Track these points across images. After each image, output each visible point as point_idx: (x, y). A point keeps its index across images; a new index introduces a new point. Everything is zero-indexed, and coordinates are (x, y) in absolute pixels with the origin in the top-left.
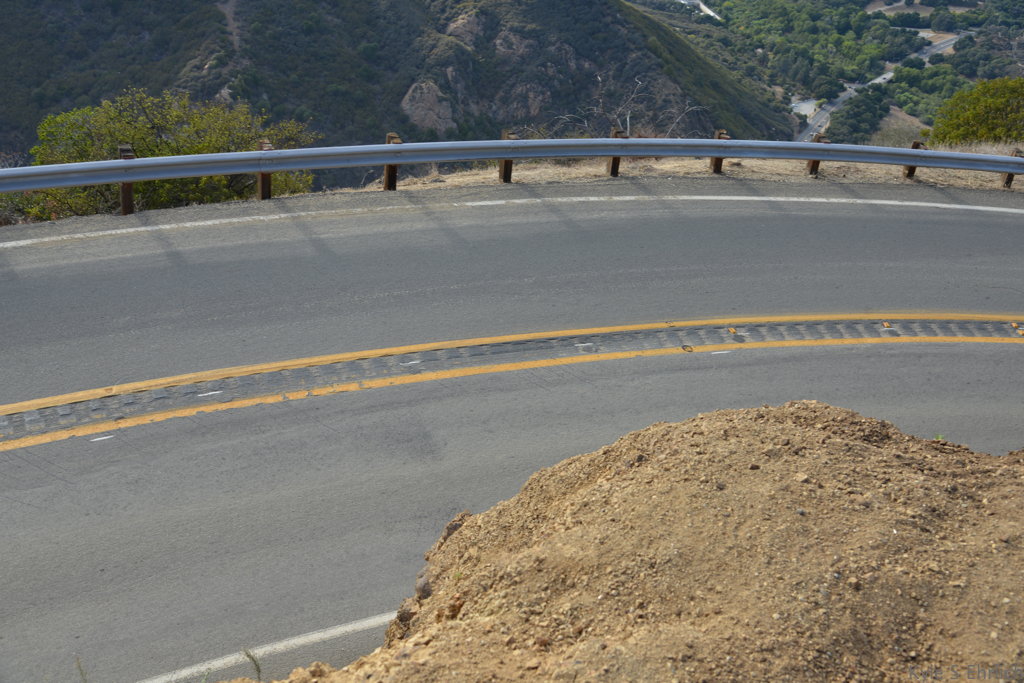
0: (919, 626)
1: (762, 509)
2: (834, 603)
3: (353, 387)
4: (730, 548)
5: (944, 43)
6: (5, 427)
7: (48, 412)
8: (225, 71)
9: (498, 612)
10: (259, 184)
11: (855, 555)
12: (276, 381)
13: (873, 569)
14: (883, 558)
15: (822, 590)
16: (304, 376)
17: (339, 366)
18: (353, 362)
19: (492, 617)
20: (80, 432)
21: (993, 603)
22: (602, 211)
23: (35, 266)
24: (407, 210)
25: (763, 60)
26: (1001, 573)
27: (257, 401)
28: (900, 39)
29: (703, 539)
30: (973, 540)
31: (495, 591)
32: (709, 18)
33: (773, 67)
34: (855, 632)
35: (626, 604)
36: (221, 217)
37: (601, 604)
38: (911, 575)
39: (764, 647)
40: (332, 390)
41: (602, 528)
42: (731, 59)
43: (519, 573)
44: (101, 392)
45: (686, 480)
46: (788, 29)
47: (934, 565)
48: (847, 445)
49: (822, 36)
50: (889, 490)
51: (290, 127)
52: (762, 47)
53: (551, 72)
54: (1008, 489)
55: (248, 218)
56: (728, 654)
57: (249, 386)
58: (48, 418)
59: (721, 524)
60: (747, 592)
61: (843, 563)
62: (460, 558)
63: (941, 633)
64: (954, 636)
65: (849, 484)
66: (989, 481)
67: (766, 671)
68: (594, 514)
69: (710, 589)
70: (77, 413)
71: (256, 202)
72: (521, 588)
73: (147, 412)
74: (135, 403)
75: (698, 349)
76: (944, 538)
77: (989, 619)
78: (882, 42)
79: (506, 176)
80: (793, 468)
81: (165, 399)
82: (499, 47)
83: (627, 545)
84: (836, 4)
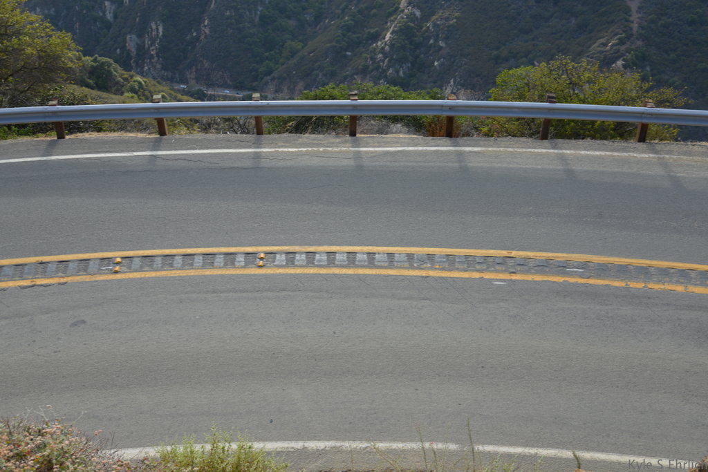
3: (680, 288)
6: (444, 262)
7: (470, 258)
8: (623, 48)
10: (638, 131)
12: (623, 271)
16: (644, 272)
17: (672, 271)
18: (683, 271)
20: (487, 276)
23: (480, 165)
27: (606, 282)
36: (607, 150)
40: (663, 287)
44: (504, 253)
51: (668, 93)
55: (625, 154)
57: (603, 270)
58: (470, 262)
70: (487, 263)
71: (633, 143)
73: (531, 273)
74: (523, 265)
81: (543, 267)
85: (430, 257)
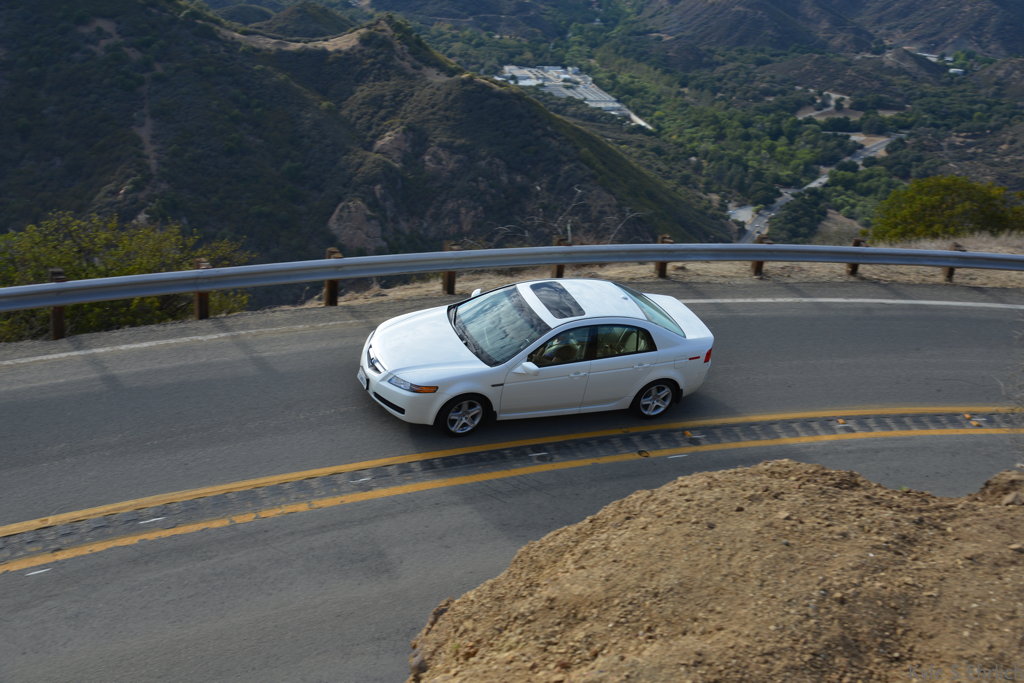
0: (900, 631)
1: (752, 542)
2: (823, 615)
3: (302, 507)
4: (726, 576)
5: (876, 146)
8: (142, 195)
9: (515, 647)
10: (195, 306)
11: (838, 575)
12: (221, 504)
13: (855, 585)
14: (862, 577)
15: (811, 604)
16: (251, 498)
17: (287, 486)
18: (301, 482)
19: (511, 652)
20: (15, 567)
21: (963, 609)
24: (351, 325)
25: (698, 168)
26: (968, 584)
27: (202, 526)
28: (832, 144)
29: (700, 570)
30: (940, 559)
31: (511, 631)
32: (640, 128)
33: (708, 175)
34: (844, 638)
35: (636, 629)
36: (158, 338)
37: (612, 631)
38: (889, 589)
39: (765, 652)
40: (280, 511)
41: (605, 568)
42: (664, 168)
43: (533, 613)
44: (35, 524)
45: (679, 523)
46: (720, 137)
47: (909, 580)
48: (821, 489)
49: (755, 143)
50: (863, 523)
51: (224, 247)
52: (696, 155)
53: (482, 186)
54: (969, 519)
55: (186, 339)
56: (734, 658)
57: (193, 510)
59: (714, 556)
60: (745, 611)
61: (828, 582)
62: (456, 631)
63: (920, 636)
64: (931, 637)
65: (826, 519)
66: (951, 514)
67: (769, 670)
68: (596, 559)
69: (711, 611)
70: (10, 546)
71: (193, 323)
72: (536, 625)
73: (86, 542)
74: (71, 533)
75: (654, 454)
76: (915, 559)
77: (961, 622)
78: (815, 146)
79: (449, 288)
80: (774, 509)
81: (104, 528)
82: (428, 163)
83: (631, 580)
84: (767, 111)
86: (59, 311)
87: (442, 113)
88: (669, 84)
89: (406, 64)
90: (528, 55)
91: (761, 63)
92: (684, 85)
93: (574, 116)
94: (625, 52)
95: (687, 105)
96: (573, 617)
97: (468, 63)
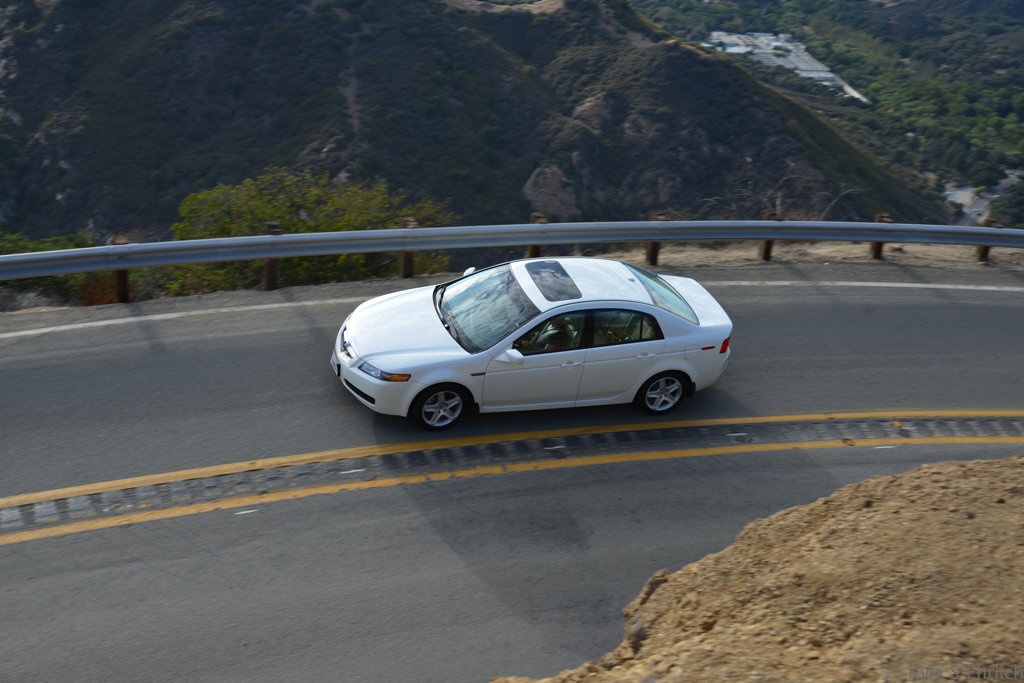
1: (1015, 536)
4: (989, 568)
6: (153, 497)
7: (195, 482)
8: (343, 154)
9: (762, 621)
10: (401, 263)
12: (419, 460)
16: (447, 457)
17: (482, 448)
18: (496, 445)
19: (756, 625)
20: (225, 505)
22: (756, 295)
23: (183, 338)
25: (915, 145)
27: (400, 480)
29: (960, 560)
31: (755, 604)
32: (854, 100)
33: (925, 152)
35: (891, 614)
36: (364, 294)
37: (866, 613)
40: (475, 473)
41: (856, 549)
42: (878, 143)
43: (779, 588)
44: (245, 466)
45: (935, 510)
46: (941, 112)
49: (980, 119)
51: (428, 208)
52: (913, 131)
53: (682, 156)
56: (1002, 653)
58: (194, 490)
59: (976, 547)
62: (678, 602)
68: (845, 540)
69: (973, 603)
70: (220, 485)
71: (398, 280)
72: (782, 601)
73: (290, 487)
74: (277, 477)
75: (860, 443)
79: (652, 259)
81: (308, 475)
82: (627, 131)
83: (885, 563)
84: (996, 85)
85: (129, 493)
86: (273, 263)
87: (644, 79)
88: (889, 54)
89: (610, 28)
90: (738, 21)
91: (993, 32)
92: (905, 55)
93: (783, 85)
94: (843, 19)
95: (905, 77)
96: (822, 596)
97: (676, 28)
